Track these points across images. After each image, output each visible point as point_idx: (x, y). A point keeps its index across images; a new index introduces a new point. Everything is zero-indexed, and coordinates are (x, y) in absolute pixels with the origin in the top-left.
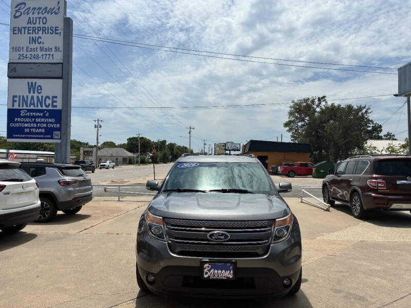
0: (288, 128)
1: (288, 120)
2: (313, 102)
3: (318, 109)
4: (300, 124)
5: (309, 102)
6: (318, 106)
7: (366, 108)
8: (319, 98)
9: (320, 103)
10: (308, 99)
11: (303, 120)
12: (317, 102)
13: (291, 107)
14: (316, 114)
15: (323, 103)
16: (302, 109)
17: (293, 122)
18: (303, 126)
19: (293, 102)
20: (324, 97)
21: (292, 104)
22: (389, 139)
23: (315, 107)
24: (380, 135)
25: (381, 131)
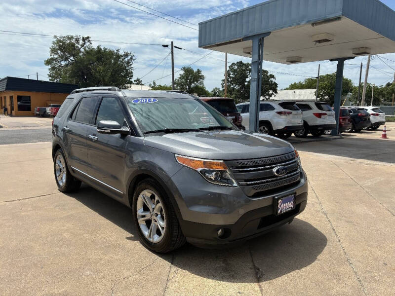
0: (49, 67)
1: (50, 57)
2: (77, 40)
3: (82, 50)
4: (63, 63)
5: (73, 41)
6: (82, 46)
7: (132, 55)
8: (83, 38)
9: (84, 44)
10: (72, 37)
11: (66, 59)
12: (81, 42)
13: (54, 43)
14: (81, 54)
15: (88, 44)
16: (65, 47)
17: (56, 60)
18: (66, 65)
19: (55, 37)
20: (88, 38)
21: (55, 40)
22: (138, 84)
23: (80, 46)
24: (131, 80)
25: (132, 76)
